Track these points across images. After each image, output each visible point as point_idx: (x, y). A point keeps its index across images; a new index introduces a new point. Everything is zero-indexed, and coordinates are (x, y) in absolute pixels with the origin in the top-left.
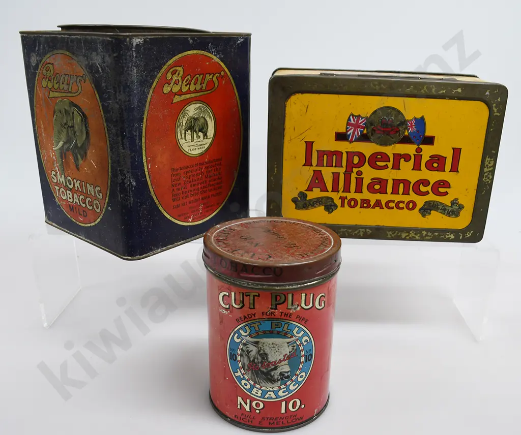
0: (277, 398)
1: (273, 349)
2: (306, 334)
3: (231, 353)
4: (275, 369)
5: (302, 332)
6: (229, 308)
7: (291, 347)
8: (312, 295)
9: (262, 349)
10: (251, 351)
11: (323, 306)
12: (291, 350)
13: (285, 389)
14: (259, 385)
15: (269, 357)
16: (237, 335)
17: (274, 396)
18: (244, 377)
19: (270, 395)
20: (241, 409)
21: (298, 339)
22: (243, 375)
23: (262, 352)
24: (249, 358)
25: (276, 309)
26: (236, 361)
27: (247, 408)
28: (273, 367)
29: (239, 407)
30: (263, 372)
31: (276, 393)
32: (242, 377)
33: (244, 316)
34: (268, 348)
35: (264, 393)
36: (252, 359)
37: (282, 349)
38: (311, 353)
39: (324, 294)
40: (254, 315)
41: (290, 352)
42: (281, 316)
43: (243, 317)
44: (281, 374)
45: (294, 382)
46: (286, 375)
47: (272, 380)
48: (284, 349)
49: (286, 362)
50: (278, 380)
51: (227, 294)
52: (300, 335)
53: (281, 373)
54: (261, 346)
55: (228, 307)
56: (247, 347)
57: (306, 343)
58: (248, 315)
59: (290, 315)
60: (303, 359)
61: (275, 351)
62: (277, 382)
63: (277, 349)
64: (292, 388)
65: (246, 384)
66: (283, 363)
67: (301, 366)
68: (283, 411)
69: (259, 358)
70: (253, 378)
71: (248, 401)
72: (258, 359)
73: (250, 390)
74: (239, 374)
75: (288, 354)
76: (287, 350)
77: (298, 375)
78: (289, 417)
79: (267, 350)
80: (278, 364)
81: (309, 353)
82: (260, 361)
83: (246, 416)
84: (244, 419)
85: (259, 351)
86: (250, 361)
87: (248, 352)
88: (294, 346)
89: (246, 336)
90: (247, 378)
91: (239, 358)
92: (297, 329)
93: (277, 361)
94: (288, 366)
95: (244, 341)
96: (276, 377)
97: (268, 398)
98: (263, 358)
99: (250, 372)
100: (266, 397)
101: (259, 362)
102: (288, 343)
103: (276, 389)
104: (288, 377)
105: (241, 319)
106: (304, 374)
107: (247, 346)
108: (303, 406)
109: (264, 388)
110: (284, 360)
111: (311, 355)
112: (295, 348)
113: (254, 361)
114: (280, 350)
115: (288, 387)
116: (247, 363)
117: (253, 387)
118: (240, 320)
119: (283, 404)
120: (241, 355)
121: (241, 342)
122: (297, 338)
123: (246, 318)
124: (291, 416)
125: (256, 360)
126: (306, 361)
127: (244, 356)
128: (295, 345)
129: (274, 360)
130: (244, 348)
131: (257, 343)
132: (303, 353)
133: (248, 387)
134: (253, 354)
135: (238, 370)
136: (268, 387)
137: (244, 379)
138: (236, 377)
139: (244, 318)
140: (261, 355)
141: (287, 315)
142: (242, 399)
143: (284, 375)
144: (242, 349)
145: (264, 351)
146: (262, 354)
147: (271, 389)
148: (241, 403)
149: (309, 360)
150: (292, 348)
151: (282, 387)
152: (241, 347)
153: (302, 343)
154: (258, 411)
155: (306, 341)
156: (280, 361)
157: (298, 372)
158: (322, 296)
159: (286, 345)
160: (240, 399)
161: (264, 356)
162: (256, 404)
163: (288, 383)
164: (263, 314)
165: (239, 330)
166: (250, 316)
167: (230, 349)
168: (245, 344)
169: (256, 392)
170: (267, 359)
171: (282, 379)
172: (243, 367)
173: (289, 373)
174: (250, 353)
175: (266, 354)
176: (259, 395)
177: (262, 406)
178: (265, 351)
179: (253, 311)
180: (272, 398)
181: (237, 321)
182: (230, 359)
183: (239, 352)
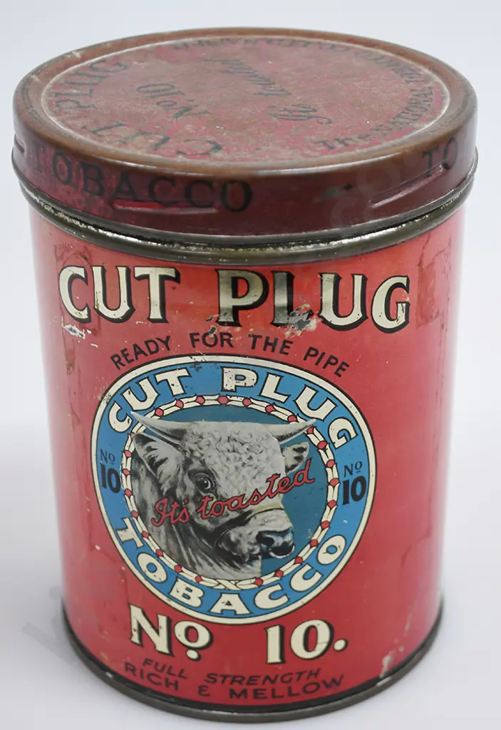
0: (251, 615)
1: (231, 455)
2: (340, 411)
3: (103, 467)
4: (242, 520)
5: (329, 406)
6: (89, 320)
7: (290, 454)
8: (358, 279)
9: (197, 454)
10: (162, 461)
11: (402, 319)
12: (290, 464)
13: (278, 588)
14: (193, 570)
15: (221, 481)
16: (116, 408)
17: (241, 609)
18: (145, 545)
19: (229, 604)
20: (141, 645)
21: (313, 427)
22: (142, 536)
23: (196, 465)
24: (157, 484)
25: (236, 323)
26: (121, 493)
27: (161, 643)
28: (234, 515)
29: (135, 638)
30: (201, 530)
31: (247, 598)
32: (139, 544)
33: (135, 346)
34: (215, 454)
35: (211, 596)
36: (165, 488)
37: (264, 456)
38: (363, 473)
39: (404, 281)
40: (166, 343)
41: (287, 469)
42: (253, 347)
43: (131, 351)
44: (261, 538)
45: (307, 568)
46: (279, 541)
47: (232, 558)
48: (267, 458)
49: (278, 500)
50: (253, 558)
51: (81, 272)
52: (322, 413)
53: (260, 533)
54: (194, 447)
55: (84, 315)
56: (150, 449)
57: (343, 440)
58: (146, 343)
59: (284, 346)
60: (333, 494)
61: (240, 464)
62: (250, 562)
63: (244, 458)
64: (299, 583)
65: (152, 568)
66: (267, 503)
67: (328, 516)
68: (274, 655)
69: (190, 484)
70: (174, 548)
71: (163, 621)
72: (185, 488)
73: (167, 586)
74: (129, 534)
75: (283, 475)
76: (280, 462)
77: (318, 545)
78: (296, 676)
79: (215, 461)
80: (251, 507)
81: (355, 475)
82: (191, 493)
83: (160, 667)
84: (154, 678)
85: (188, 462)
86: (160, 492)
87: (155, 464)
88: (301, 450)
89: (144, 412)
90: (155, 548)
91: (126, 483)
92: (309, 393)
93: (248, 496)
94: (283, 514)
95: (139, 429)
96: (245, 547)
97: (223, 614)
98: (201, 486)
99: (162, 528)
100: (217, 609)
101: (187, 499)
102: (281, 438)
103: (247, 585)
104: (285, 549)
105: (126, 356)
106: (338, 541)
107: (151, 444)
108: (339, 645)
109: (208, 582)
110: (270, 494)
111: (363, 481)
112: (305, 454)
113: (171, 492)
114: (255, 461)
115: (285, 581)
116: (151, 499)
117: (173, 576)
118: (123, 361)
119: (274, 633)
120: (134, 475)
121: (129, 432)
122: (311, 422)
123: (142, 352)
124: (300, 674)
125: (179, 492)
126: (346, 501)
127: (143, 475)
128: (305, 445)
129: (236, 493)
130: (141, 452)
131: (179, 435)
132: (332, 474)
133: (160, 575)
134: (169, 469)
135: (127, 521)
136: (221, 577)
137: (146, 549)
138: (122, 543)
139: (136, 354)
140: (192, 474)
141: (274, 345)
142: (144, 614)
143: (272, 541)
144: (134, 455)
145: (203, 462)
146: (195, 472)
147: (231, 586)
148: (140, 629)
149: (357, 498)
150: (296, 454)
151: (268, 579)
152: (131, 446)
153: (327, 442)
154: (193, 655)
155: (343, 433)
156: (257, 497)
157: (319, 535)
158: (399, 285)
159: (276, 444)
160: (137, 614)
161: (205, 479)
162: (188, 629)
163: (288, 568)
164: (193, 341)
165: (121, 392)
166: (153, 347)
167: (102, 454)
168: (142, 440)
169: (186, 594)
170: (214, 488)
171: (265, 555)
172: (142, 513)
173: (289, 538)
174: (159, 469)
175: (210, 474)
176: (195, 602)
177: (204, 637)
178: (207, 461)
179: (162, 331)
180: (234, 614)
181: (116, 363)
182: (103, 485)
183: (127, 464)
